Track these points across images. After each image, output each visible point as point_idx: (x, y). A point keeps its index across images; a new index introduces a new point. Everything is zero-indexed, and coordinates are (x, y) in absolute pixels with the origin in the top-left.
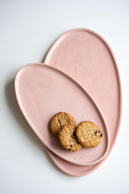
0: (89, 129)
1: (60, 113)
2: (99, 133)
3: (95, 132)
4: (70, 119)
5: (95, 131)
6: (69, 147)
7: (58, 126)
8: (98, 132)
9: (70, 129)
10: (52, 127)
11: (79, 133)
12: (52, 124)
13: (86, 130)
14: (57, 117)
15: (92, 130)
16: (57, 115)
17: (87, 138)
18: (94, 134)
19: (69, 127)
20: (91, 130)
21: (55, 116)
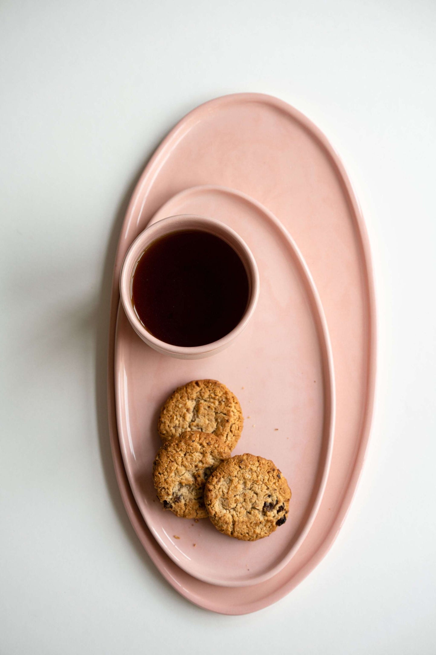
0: (257, 488)
1: (215, 383)
2: (278, 512)
3: (268, 504)
4: (228, 421)
5: (269, 500)
6: (170, 497)
7: (184, 417)
8: (277, 507)
9: (203, 454)
10: (168, 411)
11: (220, 484)
12: (172, 404)
13: (245, 483)
14: (198, 389)
15: (262, 494)
16: (202, 386)
17: (234, 505)
18: (260, 507)
19: (205, 444)
20: (258, 491)
21: (197, 383)
